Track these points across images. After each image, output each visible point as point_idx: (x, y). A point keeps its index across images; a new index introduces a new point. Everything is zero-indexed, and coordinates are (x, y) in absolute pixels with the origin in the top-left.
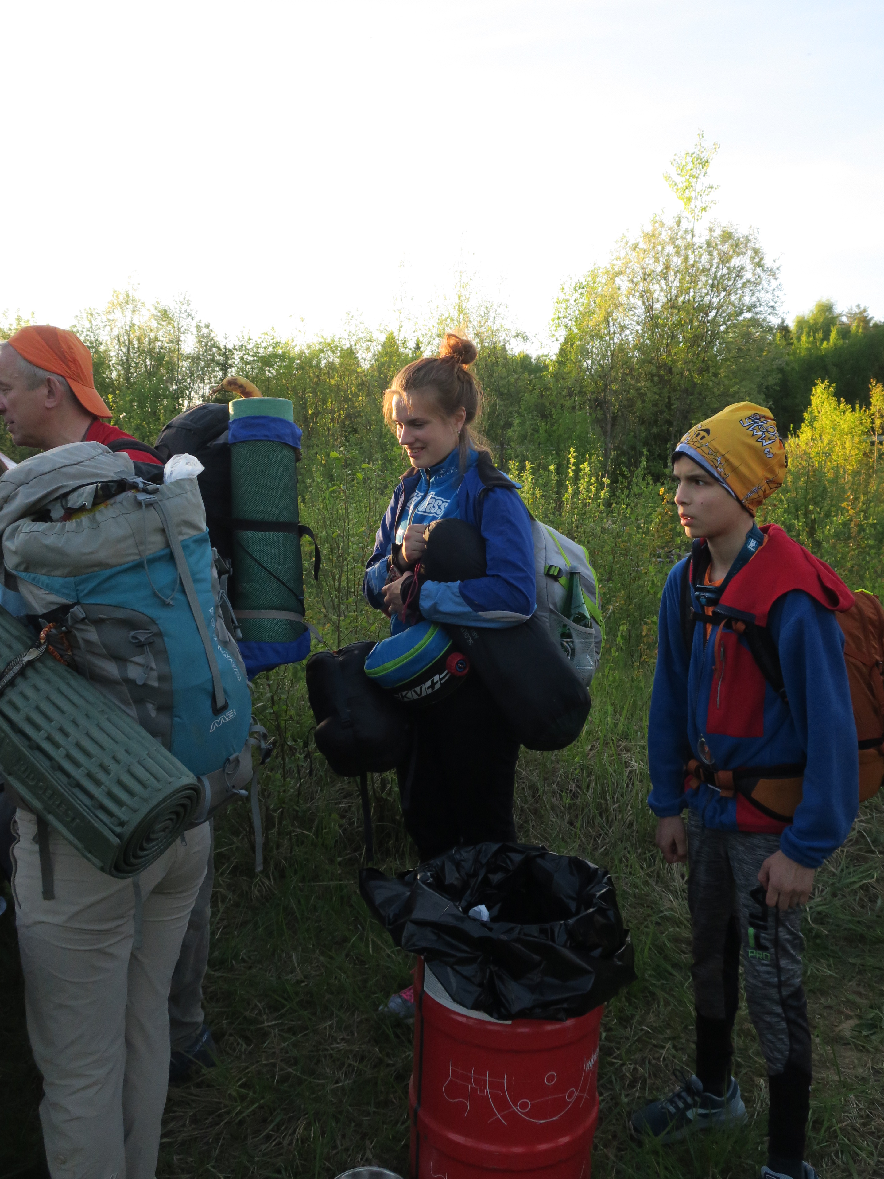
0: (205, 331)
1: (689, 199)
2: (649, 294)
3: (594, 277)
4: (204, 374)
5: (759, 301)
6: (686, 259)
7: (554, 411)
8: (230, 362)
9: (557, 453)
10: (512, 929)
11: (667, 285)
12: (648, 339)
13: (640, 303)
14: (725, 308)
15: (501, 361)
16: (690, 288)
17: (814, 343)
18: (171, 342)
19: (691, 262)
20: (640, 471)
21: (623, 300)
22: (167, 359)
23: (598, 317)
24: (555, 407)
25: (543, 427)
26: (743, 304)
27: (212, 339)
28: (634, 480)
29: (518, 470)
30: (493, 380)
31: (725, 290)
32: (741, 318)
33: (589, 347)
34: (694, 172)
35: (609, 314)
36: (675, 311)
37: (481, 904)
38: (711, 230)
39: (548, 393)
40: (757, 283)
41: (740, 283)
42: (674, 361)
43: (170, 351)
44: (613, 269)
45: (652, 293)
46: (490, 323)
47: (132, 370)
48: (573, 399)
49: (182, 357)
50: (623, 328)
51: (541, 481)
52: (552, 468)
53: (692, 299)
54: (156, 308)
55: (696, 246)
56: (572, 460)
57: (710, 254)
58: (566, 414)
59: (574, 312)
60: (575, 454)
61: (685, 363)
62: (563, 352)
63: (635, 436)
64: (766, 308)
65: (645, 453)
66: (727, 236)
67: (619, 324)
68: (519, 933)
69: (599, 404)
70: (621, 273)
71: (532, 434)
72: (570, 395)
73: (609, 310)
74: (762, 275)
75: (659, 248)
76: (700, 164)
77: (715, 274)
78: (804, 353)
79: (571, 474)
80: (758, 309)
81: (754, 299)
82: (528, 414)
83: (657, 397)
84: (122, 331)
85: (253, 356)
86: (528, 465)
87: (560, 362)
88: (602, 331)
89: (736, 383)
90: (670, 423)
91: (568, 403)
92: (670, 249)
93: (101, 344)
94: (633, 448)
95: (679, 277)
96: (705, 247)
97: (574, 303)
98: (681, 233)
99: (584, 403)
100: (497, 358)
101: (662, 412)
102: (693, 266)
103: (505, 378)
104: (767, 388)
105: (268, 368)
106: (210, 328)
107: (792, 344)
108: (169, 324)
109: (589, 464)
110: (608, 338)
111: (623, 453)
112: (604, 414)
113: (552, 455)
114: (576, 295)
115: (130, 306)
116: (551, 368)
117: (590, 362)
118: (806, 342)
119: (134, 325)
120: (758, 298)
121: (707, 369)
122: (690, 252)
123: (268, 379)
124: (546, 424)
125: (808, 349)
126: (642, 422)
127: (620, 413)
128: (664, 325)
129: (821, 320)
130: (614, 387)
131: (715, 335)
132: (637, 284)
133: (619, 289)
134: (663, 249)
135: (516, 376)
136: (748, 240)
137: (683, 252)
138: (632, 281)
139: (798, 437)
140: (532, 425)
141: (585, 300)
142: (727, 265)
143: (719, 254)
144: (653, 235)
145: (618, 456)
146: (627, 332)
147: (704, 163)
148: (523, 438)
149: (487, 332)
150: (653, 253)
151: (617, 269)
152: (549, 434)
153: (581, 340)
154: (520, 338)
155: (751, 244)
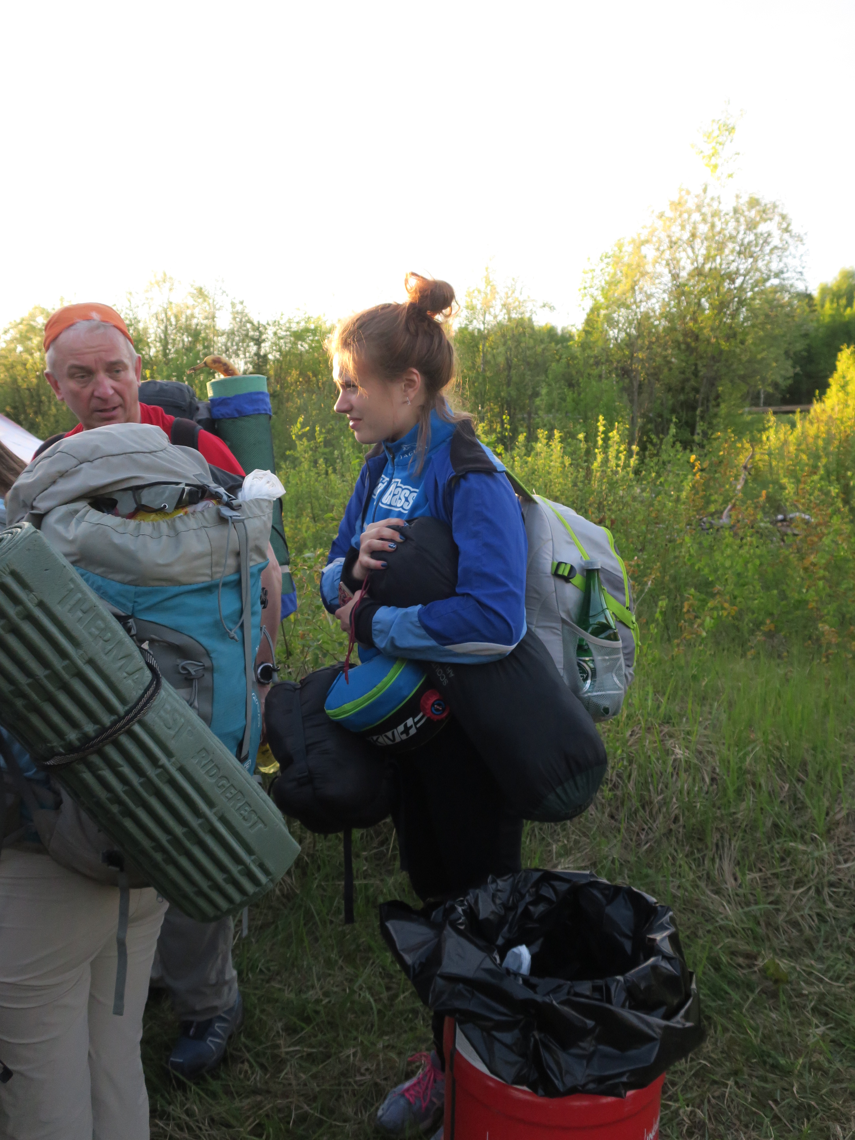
0: (239, 308)
1: (715, 167)
2: (675, 262)
3: (620, 247)
4: (238, 349)
5: (786, 267)
6: (713, 226)
7: (581, 380)
8: (264, 337)
9: (584, 422)
10: (560, 986)
11: (694, 252)
12: (674, 307)
13: (666, 271)
14: (751, 274)
15: (528, 330)
16: (716, 255)
17: (837, 309)
18: (206, 318)
19: (718, 229)
20: (669, 439)
21: (649, 268)
22: (203, 335)
23: (624, 286)
24: (582, 376)
25: (570, 395)
26: (770, 271)
27: (246, 315)
28: (663, 447)
29: (546, 439)
30: (520, 350)
31: (751, 257)
32: (768, 284)
33: (615, 315)
34: (720, 139)
35: (636, 282)
36: (702, 278)
37: (521, 944)
38: (738, 197)
39: (575, 362)
40: (784, 249)
41: (767, 249)
42: (701, 329)
43: (207, 327)
44: (639, 238)
45: (678, 262)
46: (517, 294)
47: (170, 347)
48: (600, 367)
49: (218, 334)
50: (649, 297)
51: (569, 449)
52: (581, 436)
53: (718, 266)
54: (192, 286)
55: (723, 213)
56: (601, 429)
57: (738, 221)
58: (594, 383)
59: (600, 281)
60: (604, 422)
61: (712, 330)
62: (589, 322)
63: (662, 404)
64: (794, 274)
65: (674, 420)
66: (754, 203)
67: (646, 293)
68: (569, 993)
69: (625, 372)
70: (647, 242)
71: (560, 403)
72: (597, 363)
73: (636, 279)
74: (790, 241)
75: (685, 216)
76: (727, 130)
77: (742, 240)
78: (827, 319)
79: (600, 442)
80: (785, 275)
81: (781, 265)
82: (556, 383)
83: (684, 364)
84: (161, 309)
85: (286, 331)
86: (557, 434)
87: (587, 332)
88: (628, 300)
89: (763, 350)
90: (697, 390)
91: (595, 372)
92: (696, 217)
93: (139, 322)
94: (660, 416)
95: (706, 244)
96: (731, 214)
97: (600, 273)
98: (707, 201)
99: (610, 372)
100: (524, 328)
101: (688, 380)
102: (720, 233)
103: (532, 348)
104: (795, 354)
105: (300, 343)
106: (244, 304)
107: (815, 311)
108: (205, 301)
109: (618, 432)
110: (634, 307)
111: (650, 421)
112: (631, 382)
113: (580, 423)
114: (603, 265)
115: (168, 285)
116: (576, 338)
117: (616, 331)
118: (830, 309)
119: (171, 303)
120: (785, 264)
121: (735, 335)
122: (716, 220)
123: (301, 354)
124: (574, 392)
125: (832, 316)
126: (669, 389)
127: (646, 381)
128: (691, 293)
129: (844, 287)
130: (640, 355)
131: (741, 303)
132: (663, 251)
133: (645, 257)
134: (690, 216)
135: (543, 346)
136: (775, 206)
137: (709, 219)
138: (658, 249)
139: (824, 402)
140: (559, 394)
141: (611, 269)
142: (754, 231)
143: (746, 221)
144: (679, 203)
145: (644, 425)
146: (654, 300)
147: (731, 130)
148: (550, 408)
149: (514, 302)
150: (679, 221)
151: (643, 238)
152: (576, 402)
153: (607, 308)
154: (547, 308)
155: (779, 210)
